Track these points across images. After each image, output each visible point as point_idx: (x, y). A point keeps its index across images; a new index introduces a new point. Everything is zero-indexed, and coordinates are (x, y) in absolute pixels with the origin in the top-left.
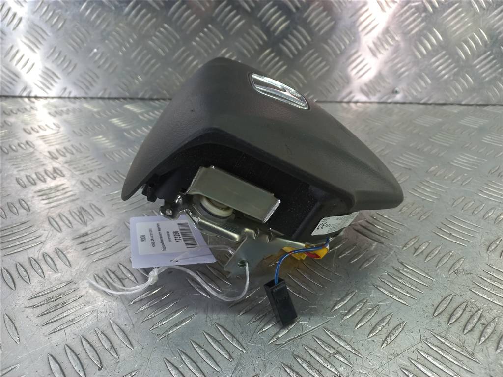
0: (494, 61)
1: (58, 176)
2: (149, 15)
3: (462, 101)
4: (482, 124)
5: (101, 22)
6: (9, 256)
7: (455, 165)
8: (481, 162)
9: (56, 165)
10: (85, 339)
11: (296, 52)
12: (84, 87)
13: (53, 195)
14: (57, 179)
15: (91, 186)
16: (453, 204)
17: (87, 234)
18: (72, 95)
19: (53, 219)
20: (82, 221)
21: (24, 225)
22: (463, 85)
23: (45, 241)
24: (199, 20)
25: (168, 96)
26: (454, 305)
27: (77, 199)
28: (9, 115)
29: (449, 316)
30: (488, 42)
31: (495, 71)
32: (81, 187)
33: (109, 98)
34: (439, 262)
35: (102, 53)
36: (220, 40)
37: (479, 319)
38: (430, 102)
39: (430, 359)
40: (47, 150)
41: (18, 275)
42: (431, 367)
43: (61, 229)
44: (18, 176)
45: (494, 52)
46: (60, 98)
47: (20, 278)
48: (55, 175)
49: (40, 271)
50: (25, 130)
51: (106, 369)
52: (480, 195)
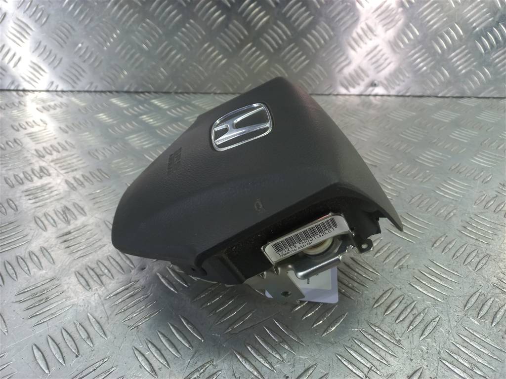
0: (469, 55)
1: (45, 175)
2: (132, 11)
3: (439, 93)
4: (454, 118)
5: (84, 18)
7: (419, 161)
8: (445, 158)
9: (43, 164)
10: (65, 330)
11: (276, 47)
12: (71, 81)
13: (39, 195)
14: (44, 178)
15: (75, 185)
16: (410, 201)
17: (69, 233)
18: (59, 89)
19: (39, 218)
20: (65, 220)
21: (12, 225)
22: (440, 78)
23: (31, 240)
24: (180, 16)
25: (153, 89)
26: (393, 298)
27: (62, 198)
29: (386, 308)
30: (464, 37)
31: (470, 65)
32: (66, 186)
33: (95, 92)
34: (386, 258)
35: (87, 48)
36: (201, 34)
38: (408, 94)
39: (362, 346)
40: (34, 148)
41: (6, 273)
42: (362, 352)
43: (46, 229)
44: (6, 176)
45: (469, 46)
46: (48, 91)
47: (8, 276)
48: (42, 174)
49: (26, 268)
50: (12, 127)
51: (82, 356)
52: (437, 192)
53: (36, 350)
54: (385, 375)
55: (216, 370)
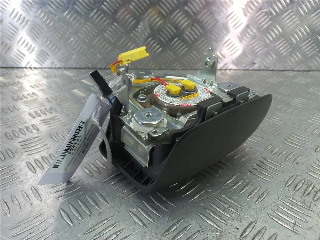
0: (314, 44)
1: (54, 112)
2: (105, 18)
3: (295, 69)
4: (308, 81)
5: (76, 22)
6: (30, 156)
8: (309, 103)
10: (80, 200)
11: (193, 39)
12: (64, 61)
13: (52, 122)
16: (293, 126)
18: (57, 66)
19: (53, 135)
21: (36, 139)
22: (295, 59)
23: (50, 147)
24: (135, 21)
26: (297, 181)
27: (67, 124)
28: (20, 78)
29: (294, 187)
30: (310, 33)
31: (314, 50)
32: (68, 118)
33: (80, 68)
34: (286, 158)
35: (76, 41)
36: (147, 32)
37: (313, 188)
38: (275, 69)
39: (285, 209)
40: (45, 97)
42: (286, 214)
43: (59, 141)
44: (30, 112)
45: (313, 38)
46: (50, 68)
47: (38, 167)
48: (52, 111)
50: (31, 86)
51: (94, 216)
52: (309, 121)
53: (62, 212)
54: (306, 228)
55: (188, 225)
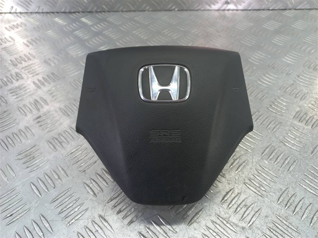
1: (20, 78)
3: (270, 8)
4: (277, 27)
6: (2, 133)
7: (250, 60)
8: (266, 58)
9: (17, 70)
10: (46, 174)
12: (24, 6)
13: (19, 92)
14: (19, 81)
15: (39, 84)
17: (40, 117)
18: (18, 11)
19: (21, 108)
20: (36, 108)
21: (6, 113)
25: (81, 10)
32: (34, 86)
33: (42, 13)
38: (250, 9)
40: (9, 59)
41: (9, 143)
43: (26, 115)
46: (10, 13)
48: (18, 78)
49: (19, 140)
51: (57, 188)
52: (258, 82)
53: (32, 186)
